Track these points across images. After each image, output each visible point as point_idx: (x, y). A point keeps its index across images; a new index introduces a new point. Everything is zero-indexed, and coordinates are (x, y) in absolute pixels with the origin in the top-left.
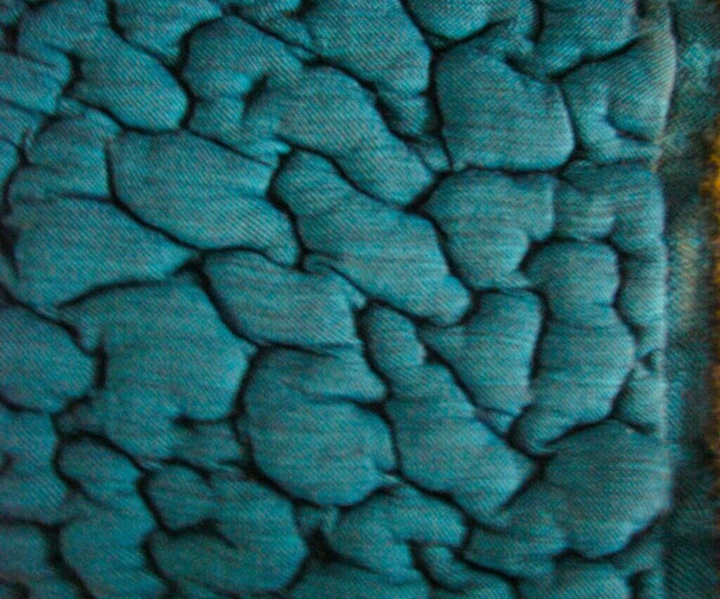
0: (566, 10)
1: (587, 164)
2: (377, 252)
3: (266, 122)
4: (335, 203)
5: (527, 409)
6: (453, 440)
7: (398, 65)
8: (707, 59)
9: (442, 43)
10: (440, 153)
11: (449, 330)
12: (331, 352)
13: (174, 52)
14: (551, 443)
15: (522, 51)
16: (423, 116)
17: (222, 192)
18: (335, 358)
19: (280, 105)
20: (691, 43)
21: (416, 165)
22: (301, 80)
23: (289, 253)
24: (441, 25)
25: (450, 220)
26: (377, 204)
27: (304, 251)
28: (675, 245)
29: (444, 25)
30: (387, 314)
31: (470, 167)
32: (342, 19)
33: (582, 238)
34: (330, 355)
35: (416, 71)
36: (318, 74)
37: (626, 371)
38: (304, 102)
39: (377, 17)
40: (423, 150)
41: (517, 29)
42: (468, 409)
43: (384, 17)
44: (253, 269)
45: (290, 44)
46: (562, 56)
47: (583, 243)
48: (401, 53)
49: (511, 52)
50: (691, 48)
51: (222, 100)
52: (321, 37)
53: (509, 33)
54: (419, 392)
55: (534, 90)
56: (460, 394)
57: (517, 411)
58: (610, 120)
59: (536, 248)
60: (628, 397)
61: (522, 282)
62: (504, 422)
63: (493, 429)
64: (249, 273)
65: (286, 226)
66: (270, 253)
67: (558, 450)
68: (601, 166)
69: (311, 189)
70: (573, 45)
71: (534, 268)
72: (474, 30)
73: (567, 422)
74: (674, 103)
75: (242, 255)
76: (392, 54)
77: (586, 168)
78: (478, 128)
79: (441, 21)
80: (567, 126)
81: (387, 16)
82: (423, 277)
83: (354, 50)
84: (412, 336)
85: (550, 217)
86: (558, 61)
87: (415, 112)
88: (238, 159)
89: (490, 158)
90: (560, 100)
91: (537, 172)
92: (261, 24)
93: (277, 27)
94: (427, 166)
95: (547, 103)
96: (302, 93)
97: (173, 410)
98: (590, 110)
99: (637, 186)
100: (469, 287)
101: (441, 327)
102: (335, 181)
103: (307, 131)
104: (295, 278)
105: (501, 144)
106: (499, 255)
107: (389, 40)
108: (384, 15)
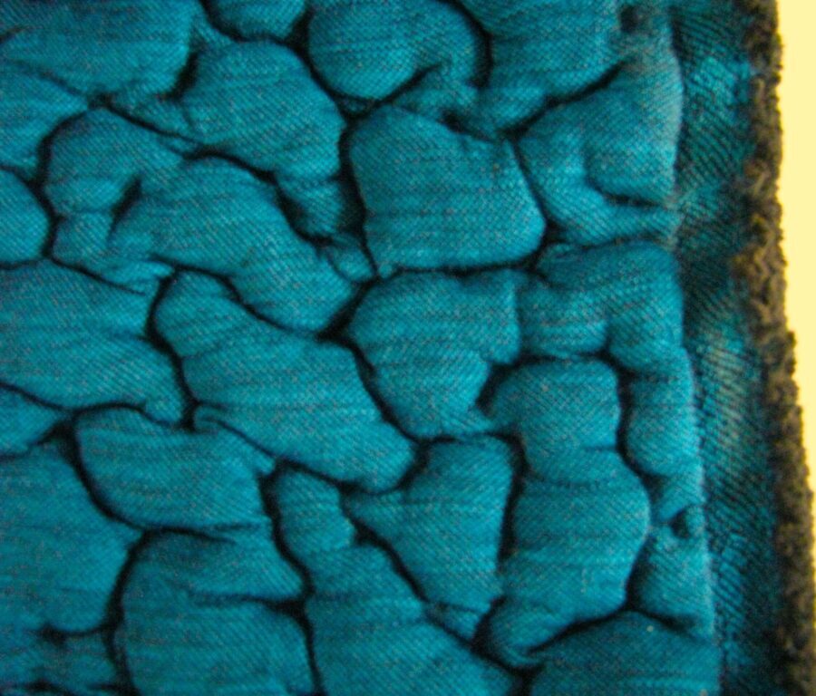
0: (516, 38)
1: (568, 248)
2: (277, 399)
3: (136, 238)
4: (222, 337)
5: (499, 603)
6: (389, 653)
7: (296, 144)
8: (731, 78)
9: (362, 108)
10: (359, 256)
11: (384, 498)
12: (226, 535)
13: (31, 162)
14: (534, 650)
15: (461, 102)
16: (335, 207)
17: (85, 334)
18: (233, 543)
19: (150, 215)
20: (702, 58)
21: (327, 275)
22: (176, 179)
23: (170, 407)
24: (352, 83)
25: (374, 347)
26: (276, 333)
27: (192, 403)
28: (705, 351)
29: (355, 82)
30: (300, 480)
31: (400, 271)
32: (222, 92)
33: (565, 355)
34: (225, 541)
35: (319, 148)
36: (199, 169)
37: (639, 542)
38: (180, 207)
39: (268, 85)
40: (336, 253)
41: (454, 73)
42: (413, 606)
43: (276, 84)
44: (126, 430)
45: (163, 134)
46: (517, 100)
47: (562, 361)
48: (299, 128)
49: (448, 106)
50: (704, 64)
51: (84, 217)
52: (198, 120)
53: (443, 80)
54: (343, 586)
55: (475, 154)
56: (401, 586)
57: (484, 607)
58: (592, 182)
59: (500, 374)
60: (650, 578)
61: (482, 424)
62: (468, 623)
63: (453, 633)
64: (120, 438)
65: (167, 371)
66: (148, 407)
67: (546, 659)
68: (586, 249)
69: (193, 321)
70: (530, 84)
71: (499, 404)
72: (398, 84)
73: (559, 620)
74: (683, 146)
75: (113, 413)
76: (287, 130)
77: (566, 254)
78: (404, 215)
79: (350, 79)
80: (526, 197)
81: (280, 81)
82: (342, 428)
83: (238, 132)
84: (335, 509)
85: (512, 330)
86: (511, 109)
87: (324, 205)
88: (104, 290)
89: (422, 255)
90: (513, 163)
91: (495, 267)
92: (131, 113)
93: (148, 114)
94: (342, 274)
95: (495, 171)
96: (178, 196)
97: (33, 620)
98: (558, 171)
99: (636, 272)
100: (407, 435)
101: (372, 494)
102: (224, 307)
103: (186, 245)
104: (178, 440)
105: (436, 234)
106: (443, 389)
107: (282, 113)
108: (276, 80)
